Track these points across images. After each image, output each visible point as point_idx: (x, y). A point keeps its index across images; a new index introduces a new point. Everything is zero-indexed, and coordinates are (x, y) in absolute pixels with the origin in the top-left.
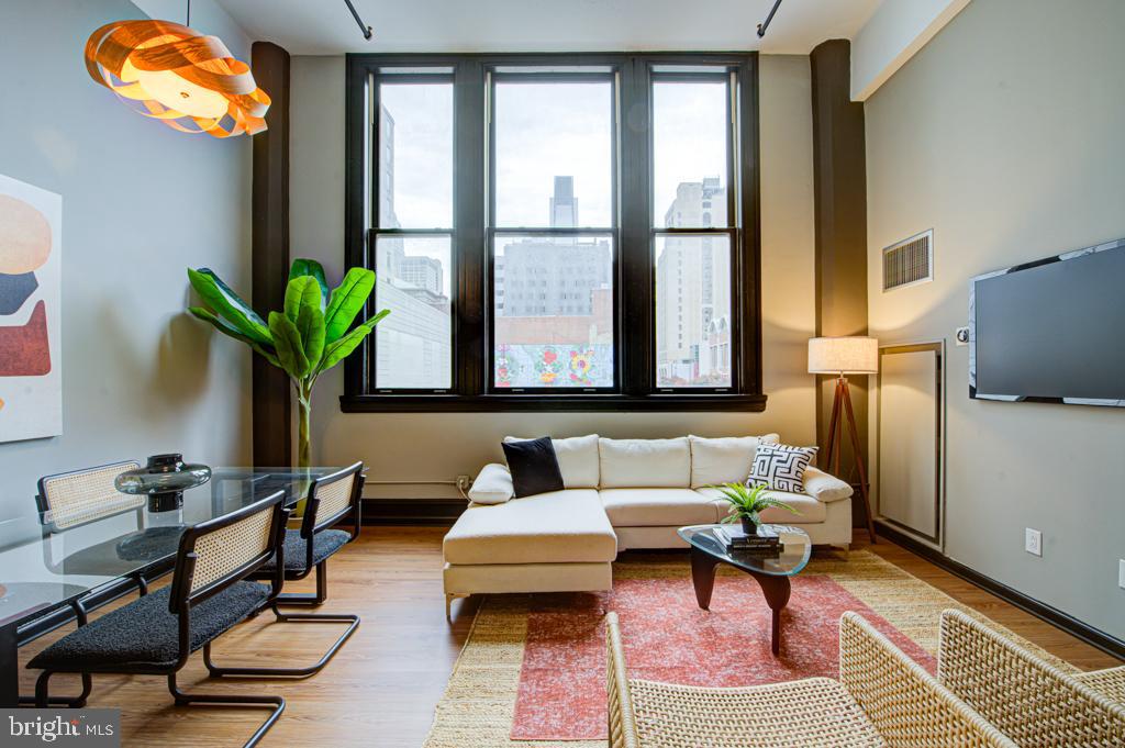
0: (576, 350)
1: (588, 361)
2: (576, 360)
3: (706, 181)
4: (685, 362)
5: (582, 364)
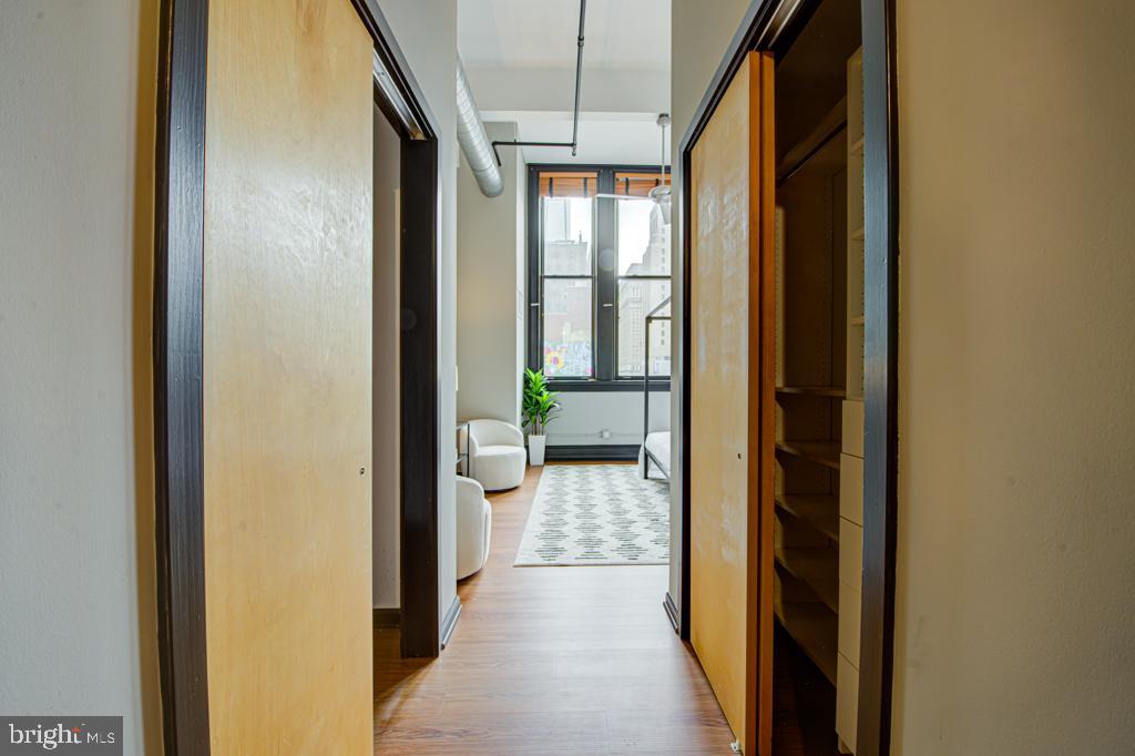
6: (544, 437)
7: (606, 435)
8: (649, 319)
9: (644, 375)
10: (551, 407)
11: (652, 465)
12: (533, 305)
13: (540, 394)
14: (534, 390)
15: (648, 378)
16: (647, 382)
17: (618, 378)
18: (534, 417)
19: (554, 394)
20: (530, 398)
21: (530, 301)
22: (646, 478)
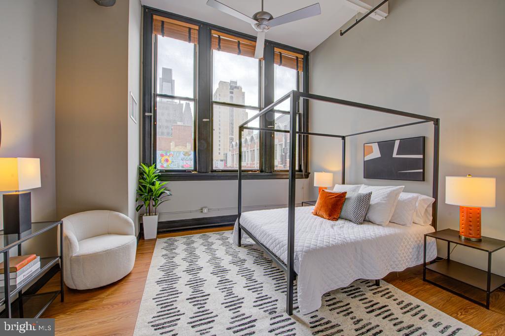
0: (163, 153)
1: (170, 159)
2: (164, 158)
3: (231, 82)
4: (222, 161)
5: (167, 160)
6: (157, 217)
7: (205, 211)
8: (241, 128)
9: (238, 169)
10: (162, 193)
11: (244, 235)
12: (147, 114)
13: (153, 184)
14: (148, 180)
15: (241, 171)
16: (240, 174)
17: (213, 171)
18: (147, 202)
19: (164, 183)
20: (145, 187)
21: (144, 111)
22: (240, 245)
